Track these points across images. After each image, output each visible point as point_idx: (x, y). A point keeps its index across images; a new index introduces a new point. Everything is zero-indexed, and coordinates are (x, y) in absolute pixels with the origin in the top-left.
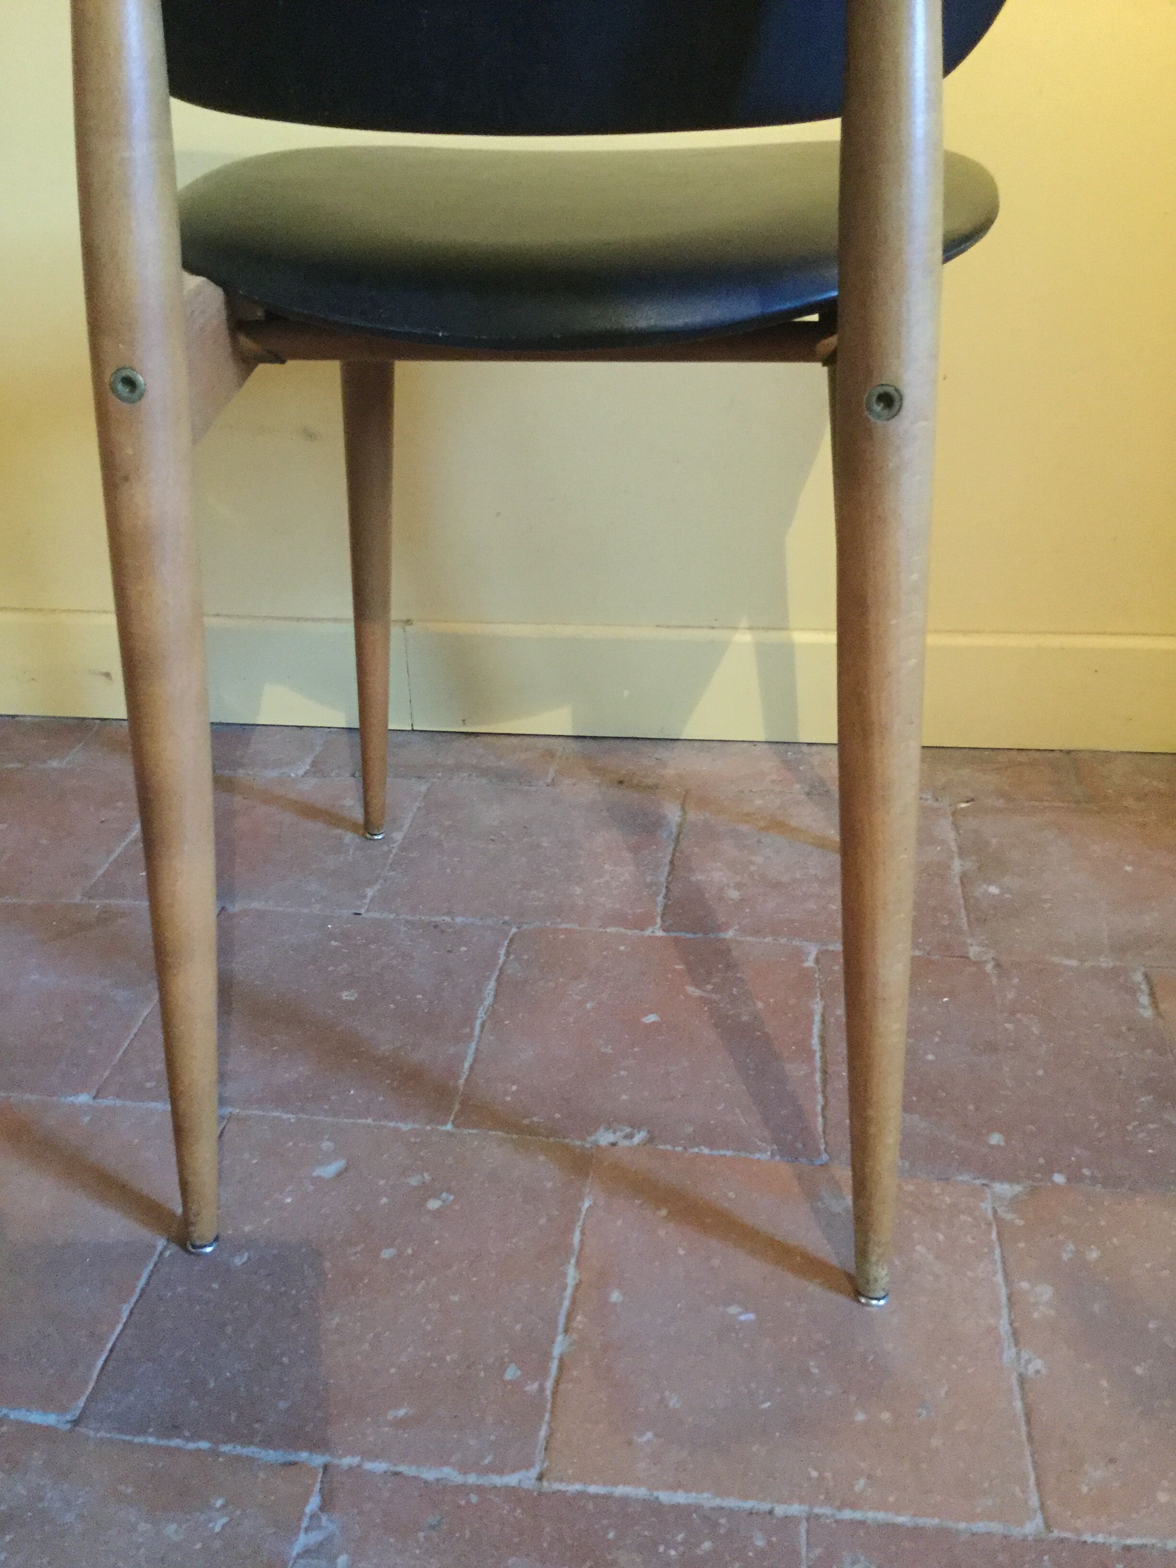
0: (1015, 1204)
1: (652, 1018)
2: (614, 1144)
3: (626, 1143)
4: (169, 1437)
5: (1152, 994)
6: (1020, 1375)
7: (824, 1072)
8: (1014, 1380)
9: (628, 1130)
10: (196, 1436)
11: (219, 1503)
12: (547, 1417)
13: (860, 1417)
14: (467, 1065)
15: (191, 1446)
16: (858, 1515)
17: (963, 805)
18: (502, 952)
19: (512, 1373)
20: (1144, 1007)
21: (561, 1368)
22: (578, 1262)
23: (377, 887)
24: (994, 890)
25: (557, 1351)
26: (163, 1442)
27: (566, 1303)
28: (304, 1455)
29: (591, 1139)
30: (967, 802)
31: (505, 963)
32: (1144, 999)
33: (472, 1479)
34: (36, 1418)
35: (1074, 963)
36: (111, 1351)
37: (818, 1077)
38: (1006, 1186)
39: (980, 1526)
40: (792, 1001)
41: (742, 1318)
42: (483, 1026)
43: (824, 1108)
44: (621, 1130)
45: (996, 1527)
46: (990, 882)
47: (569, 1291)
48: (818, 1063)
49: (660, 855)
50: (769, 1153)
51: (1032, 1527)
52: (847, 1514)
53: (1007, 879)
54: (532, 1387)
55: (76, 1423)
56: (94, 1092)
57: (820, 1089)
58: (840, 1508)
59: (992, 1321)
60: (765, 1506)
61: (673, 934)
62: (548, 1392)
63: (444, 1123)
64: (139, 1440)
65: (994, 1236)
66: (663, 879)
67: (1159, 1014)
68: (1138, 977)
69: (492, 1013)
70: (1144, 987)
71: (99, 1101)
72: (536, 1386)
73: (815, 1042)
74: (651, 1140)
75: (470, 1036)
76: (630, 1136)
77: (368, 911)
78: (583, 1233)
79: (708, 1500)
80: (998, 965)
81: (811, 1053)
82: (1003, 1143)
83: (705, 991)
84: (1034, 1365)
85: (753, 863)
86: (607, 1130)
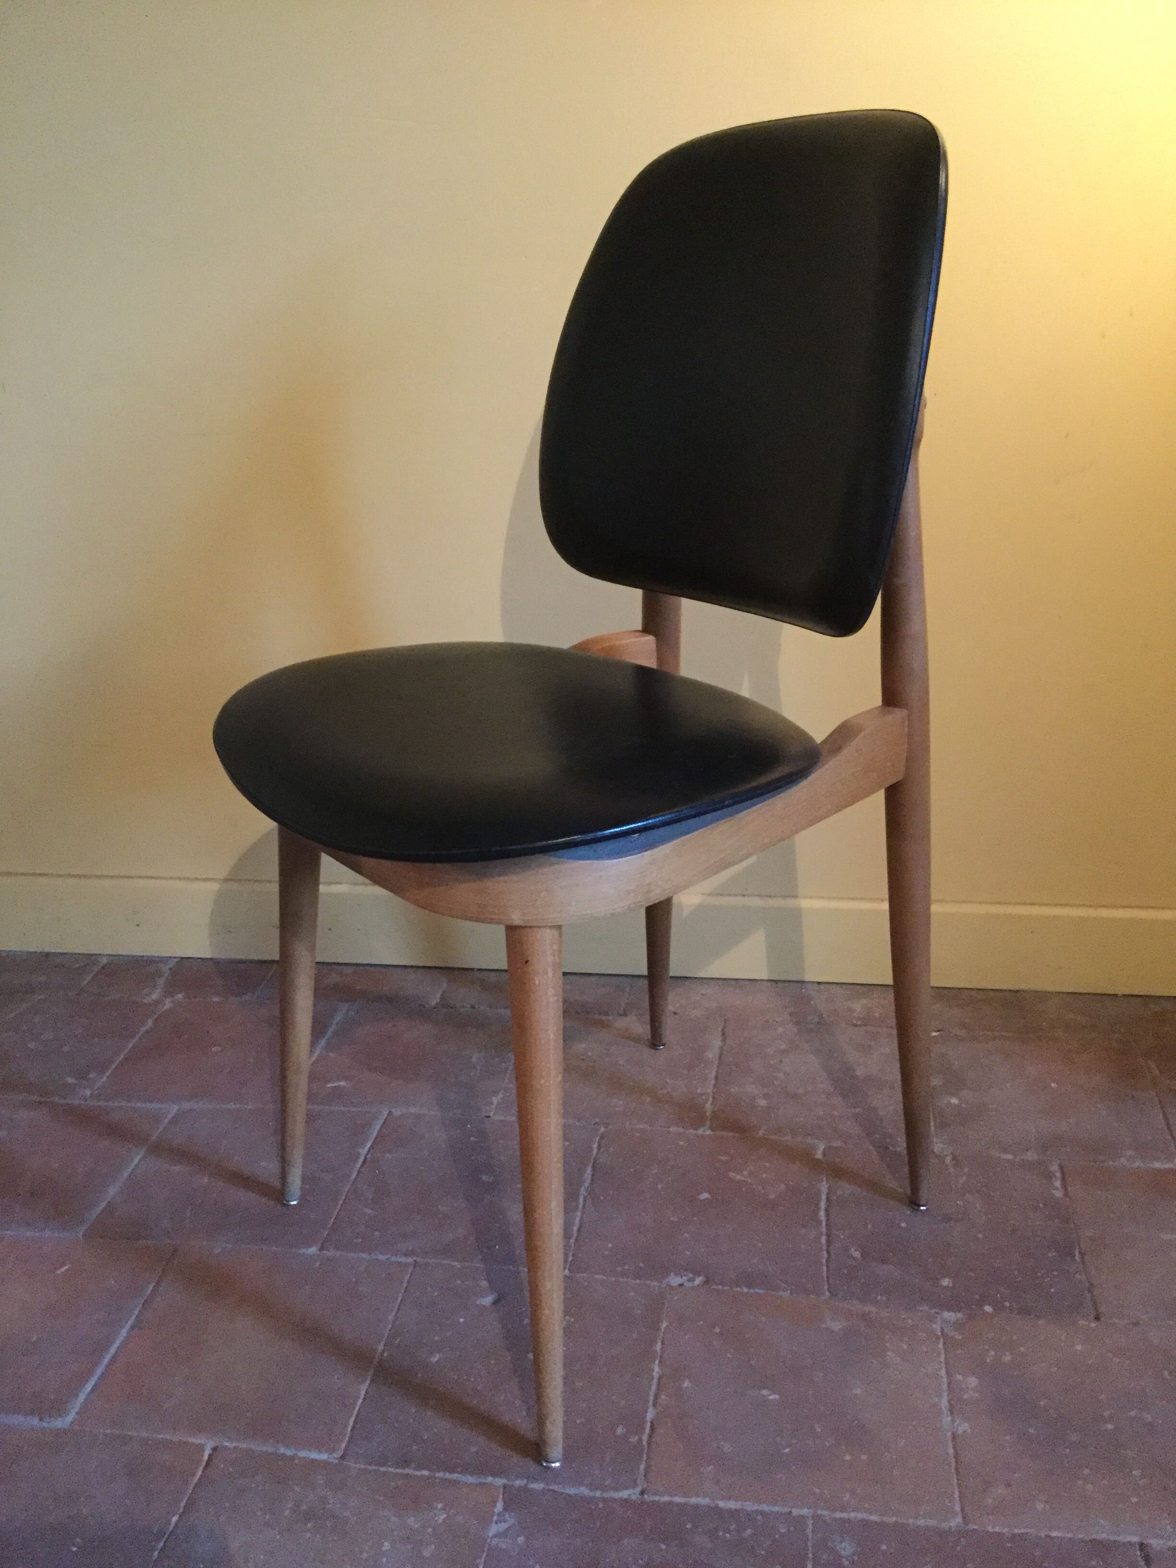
0: (957, 1325)
1: (705, 1196)
2: (681, 1285)
3: (691, 1284)
4: (402, 1468)
5: (1063, 1179)
6: (953, 1434)
7: (828, 1236)
8: (949, 1434)
9: (691, 1275)
10: (420, 1467)
11: (440, 1506)
12: (645, 1456)
14: (575, 1228)
15: (418, 1473)
16: (845, 1515)
17: (934, 1034)
18: (595, 1146)
19: (620, 1431)
20: (1057, 1189)
21: (652, 1428)
22: (660, 1362)
23: (500, 1095)
24: (954, 1101)
25: (649, 1417)
26: (399, 1471)
27: (654, 1388)
28: (490, 1479)
29: (665, 1282)
30: (938, 1031)
31: (598, 1154)
32: (1058, 1184)
33: (598, 1494)
34: (314, 1455)
35: (1009, 1157)
36: (357, 1416)
37: (823, 1240)
38: (951, 1314)
39: (921, 1522)
40: (806, 1184)
41: (771, 1397)
42: (585, 1200)
43: (828, 1260)
44: (686, 1276)
45: (932, 1523)
46: (952, 1095)
47: (655, 1380)
48: (824, 1230)
49: (707, 1071)
50: (789, 1292)
51: (956, 1522)
52: (838, 1515)
53: (964, 1093)
54: (634, 1439)
55: (343, 1457)
56: (319, 1246)
57: (825, 1248)
58: (834, 1511)
59: (936, 1400)
60: (786, 1510)
61: (718, 1133)
62: (645, 1443)
64: (382, 1469)
65: (941, 1346)
66: (709, 1091)
67: (1066, 1195)
68: (1055, 1168)
69: (591, 1191)
70: (1058, 1175)
71: (324, 1252)
72: (637, 1438)
73: (822, 1214)
74: (707, 1282)
75: (577, 1207)
76: (692, 1280)
77: (495, 1114)
78: (663, 1343)
79: (750, 1506)
80: (954, 1158)
81: (819, 1222)
82: (951, 1285)
83: (743, 1175)
84: (964, 1427)
85: (776, 1079)
86: (676, 1274)
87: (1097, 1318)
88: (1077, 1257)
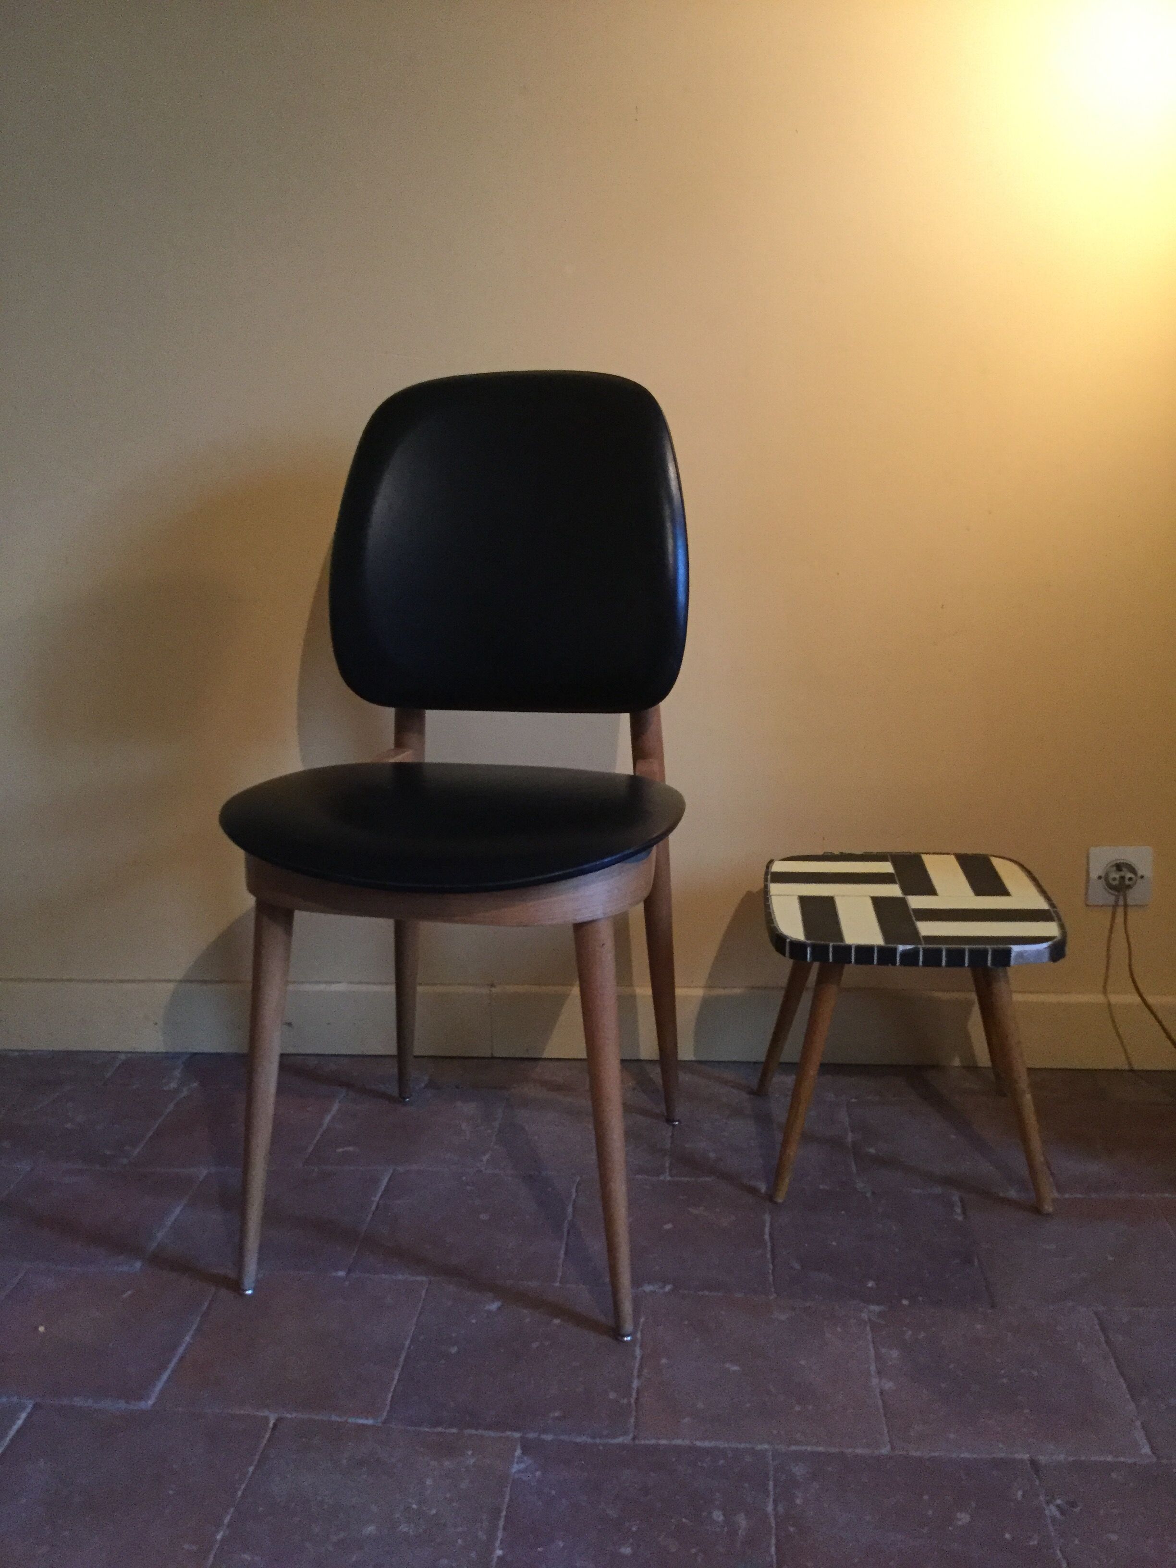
0: (881, 1315)
1: (669, 1226)
2: (654, 1292)
3: (661, 1291)
4: (435, 1427)
5: (964, 1207)
6: (881, 1390)
7: (773, 1252)
8: (878, 1390)
9: (661, 1285)
10: (451, 1425)
11: (470, 1453)
12: (634, 1413)
13: (798, 1408)
14: (562, 1253)
15: (449, 1431)
16: (797, 1448)
17: (854, 1100)
18: (574, 1190)
19: (612, 1395)
20: (958, 1214)
21: (638, 1392)
22: (641, 1346)
23: (488, 1154)
25: (635, 1386)
26: (433, 1430)
27: (637, 1365)
28: (508, 1433)
29: (640, 1289)
31: (576, 1197)
32: (959, 1210)
33: (598, 1441)
34: (362, 1421)
35: (920, 1192)
36: (394, 1391)
37: (769, 1256)
38: (876, 1306)
39: (859, 1451)
40: (752, 1215)
42: (568, 1231)
43: (773, 1270)
44: (657, 1285)
45: (866, 1451)
46: (870, 1146)
47: (638, 1360)
48: (769, 1249)
50: (743, 1294)
51: (885, 1450)
52: (793, 1448)
53: (881, 1144)
54: (625, 1401)
55: (384, 1422)
56: (346, 1270)
57: (770, 1261)
58: (789, 1446)
59: (866, 1366)
60: (751, 1446)
61: (677, 1179)
62: (633, 1404)
63: (555, 1283)
64: (419, 1429)
65: (868, 1329)
66: (667, 1147)
67: (965, 1218)
68: (957, 1198)
69: (573, 1225)
70: (959, 1204)
71: (351, 1274)
73: (767, 1237)
74: (675, 1289)
75: (561, 1237)
76: (662, 1288)
79: (722, 1444)
80: (873, 1193)
81: (764, 1243)
82: (875, 1286)
83: (699, 1211)
84: (888, 1385)
85: (723, 1137)
86: (649, 1285)
87: (993, 1306)
88: (976, 1264)
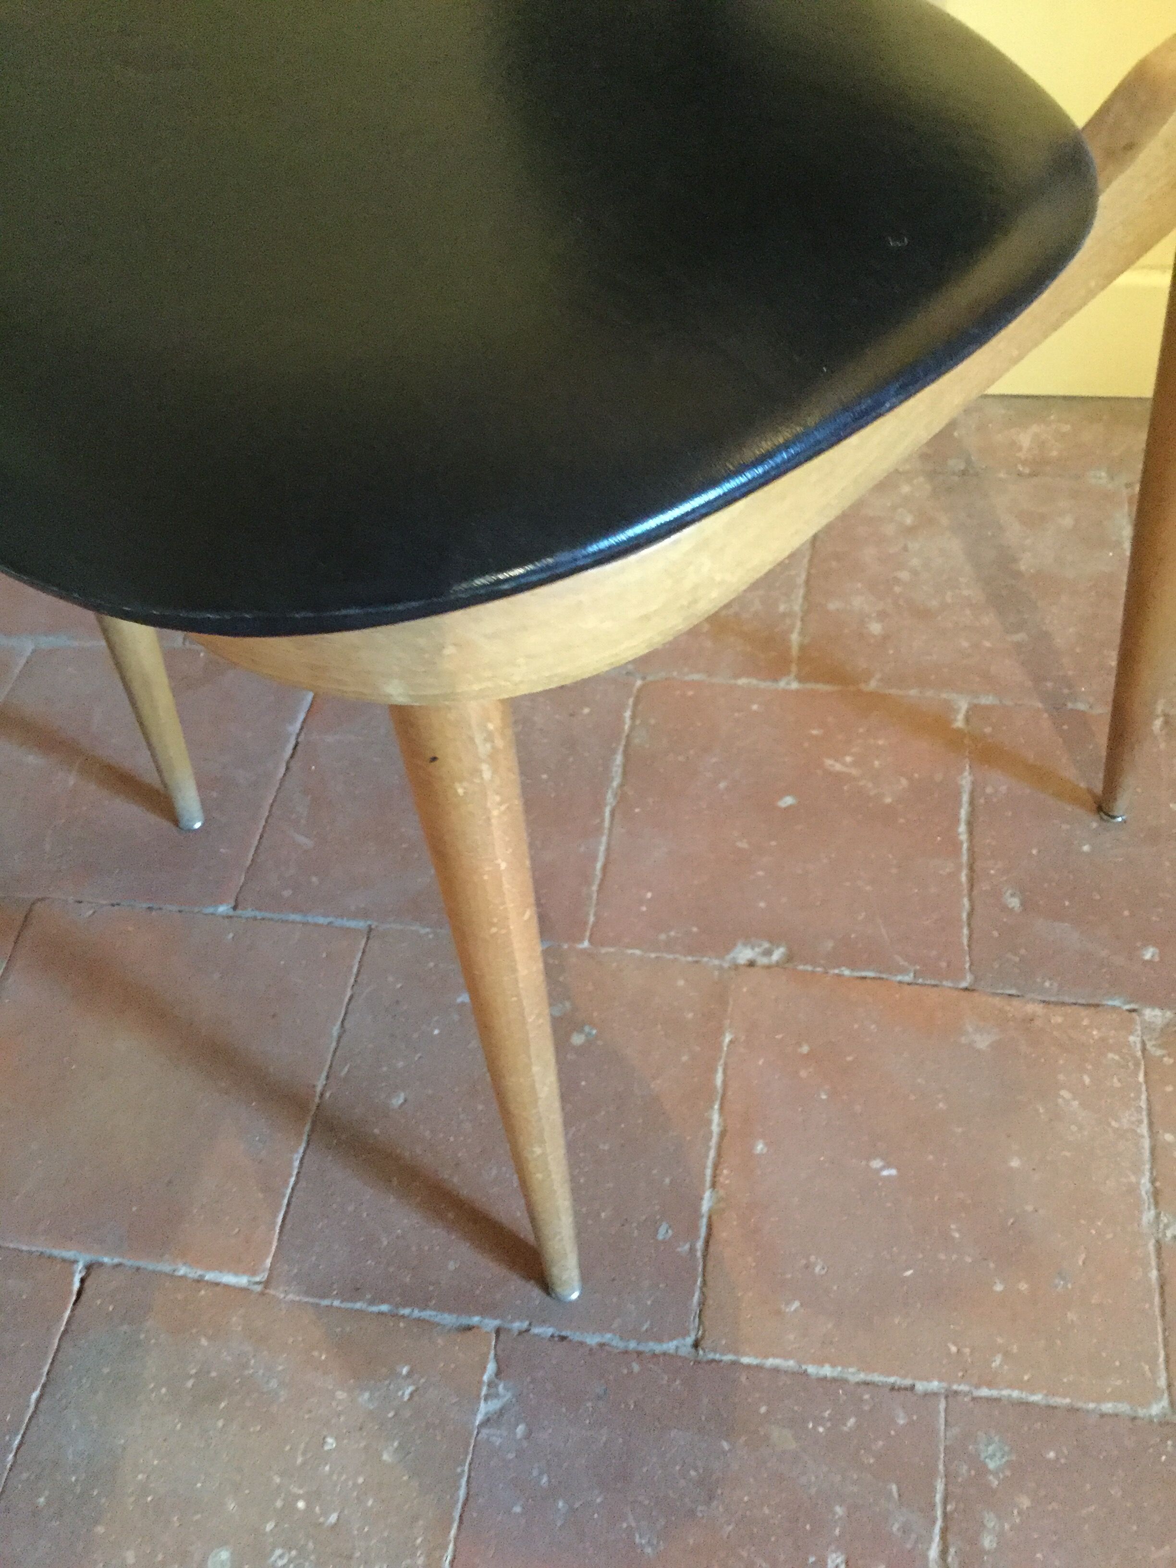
0: (1165, 1035)
1: (788, 801)
2: (752, 963)
3: (766, 961)
4: (353, 1299)
6: (1158, 1241)
7: (971, 869)
8: (1151, 1247)
9: (766, 945)
10: (376, 1299)
11: (405, 1371)
12: (699, 1279)
13: (999, 1287)
14: (599, 865)
15: (375, 1309)
16: (994, 1393)
18: (628, 714)
19: (664, 1232)
21: (710, 1227)
22: (722, 1106)
25: (705, 1206)
26: (349, 1305)
27: (712, 1154)
28: (476, 1319)
29: (728, 957)
31: (632, 728)
33: (632, 1345)
34: (229, 1279)
36: (288, 1205)
37: (964, 878)
38: (1157, 1012)
39: (1108, 1407)
40: (939, 777)
41: (885, 1173)
42: (613, 814)
43: (970, 915)
44: (760, 946)
45: (1124, 1408)
47: (714, 1139)
48: (965, 858)
50: (912, 975)
51: (1158, 1408)
52: (984, 1392)
54: (683, 1248)
55: (267, 1284)
56: (233, 904)
57: (965, 892)
58: (978, 1387)
59: (1133, 1179)
60: (908, 1382)
61: (810, 686)
62: (699, 1254)
63: (581, 940)
64: (326, 1302)
65: (1141, 1078)
66: (797, 608)
69: (622, 798)
71: (240, 912)
72: (687, 1247)
73: (962, 830)
74: (789, 958)
75: (599, 829)
76: (768, 953)
78: (726, 1069)
79: (854, 1373)
81: (957, 845)
82: (1157, 959)
83: (844, 764)
84: (1173, 1230)
85: (897, 581)
86: (745, 945)
